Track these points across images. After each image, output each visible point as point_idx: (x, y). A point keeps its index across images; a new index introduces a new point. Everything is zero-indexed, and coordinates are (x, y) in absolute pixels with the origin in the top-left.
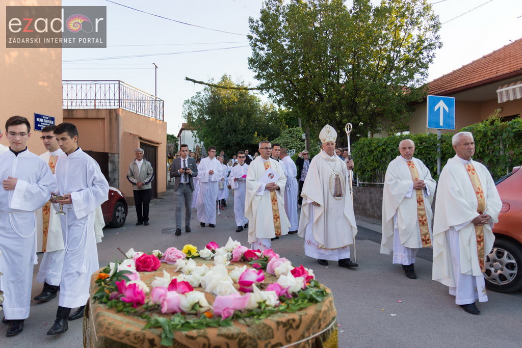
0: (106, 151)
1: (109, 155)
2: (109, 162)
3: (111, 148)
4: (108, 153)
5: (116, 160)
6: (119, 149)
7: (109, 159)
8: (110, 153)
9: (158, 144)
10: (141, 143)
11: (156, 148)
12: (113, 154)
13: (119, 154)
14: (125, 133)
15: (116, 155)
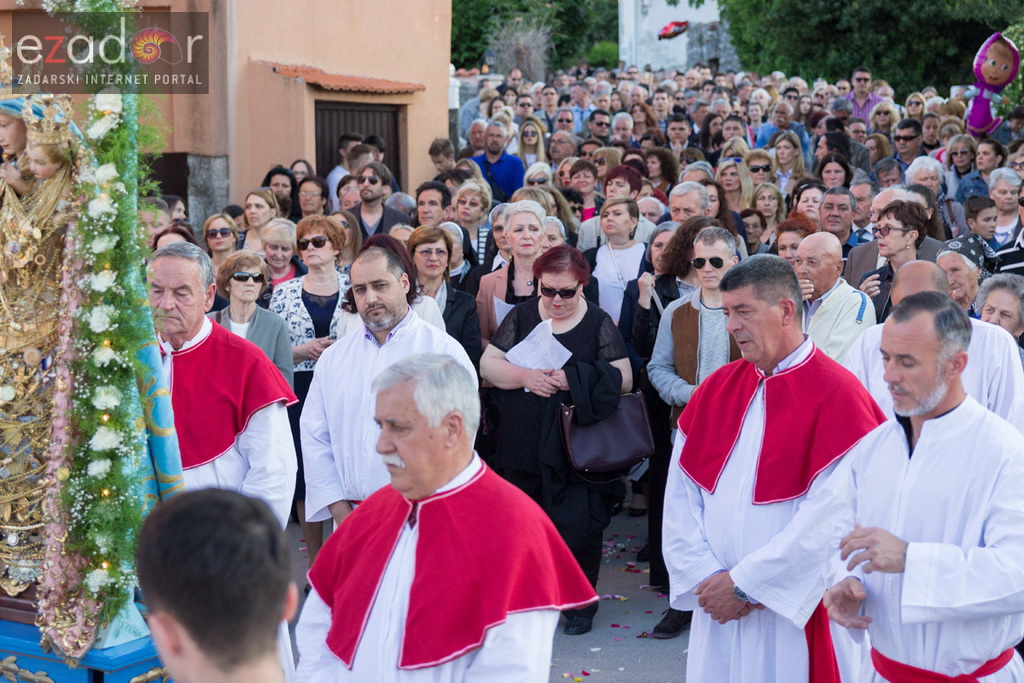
0: (179, 148)
1: (191, 161)
2: (191, 190)
3: (196, 133)
4: (183, 156)
5: (217, 183)
6: (226, 136)
7: (190, 180)
8: (197, 155)
9: (407, 93)
10: (318, 103)
11: (396, 113)
12: (205, 158)
13: (226, 156)
14: (251, 67)
15: (218, 164)
